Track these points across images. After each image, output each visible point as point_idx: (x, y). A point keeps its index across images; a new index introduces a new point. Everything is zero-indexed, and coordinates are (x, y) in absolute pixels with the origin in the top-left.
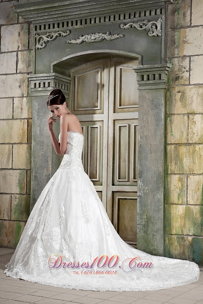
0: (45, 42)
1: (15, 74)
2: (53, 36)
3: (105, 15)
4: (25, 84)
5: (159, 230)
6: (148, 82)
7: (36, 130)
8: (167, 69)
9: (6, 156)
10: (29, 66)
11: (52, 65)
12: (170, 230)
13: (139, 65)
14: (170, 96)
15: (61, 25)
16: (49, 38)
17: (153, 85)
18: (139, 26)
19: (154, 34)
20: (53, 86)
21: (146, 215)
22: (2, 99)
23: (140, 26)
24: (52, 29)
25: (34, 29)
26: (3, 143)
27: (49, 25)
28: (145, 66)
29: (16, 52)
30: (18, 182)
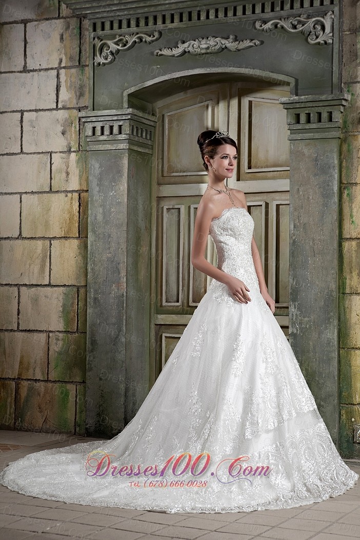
0: (112, 53)
1: (53, 109)
2: (127, 42)
3: (226, 5)
4: (73, 129)
5: (330, 396)
6: (308, 126)
7: (96, 213)
8: (344, 103)
9: (38, 261)
10: (81, 95)
11: (126, 94)
12: (350, 396)
13: (291, 96)
14: (349, 151)
15: (142, 23)
16: (121, 45)
17: (318, 132)
18: (291, 25)
19: (318, 40)
20: (128, 132)
21: (306, 369)
22: (29, 155)
23: (293, 25)
24: (125, 29)
25: (91, 29)
26: (32, 238)
27: (120, 22)
28: (303, 97)
29: (56, 71)
30: (61, 309)
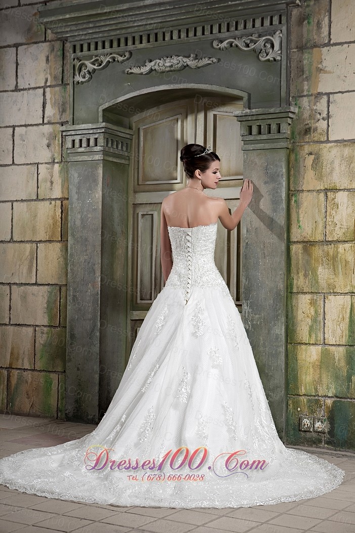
0: (89, 72)
1: (40, 124)
2: (102, 62)
3: (187, 27)
4: (57, 142)
5: (277, 387)
6: (259, 137)
7: (75, 218)
8: (291, 115)
9: (26, 263)
10: (64, 111)
11: (101, 109)
12: (297, 387)
13: (244, 109)
14: (296, 160)
15: (115, 44)
16: (96, 65)
17: (268, 143)
18: (244, 44)
19: (268, 57)
20: (103, 144)
22: (20, 166)
23: (246, 43)
24: (100, 50)
25: (71, 51)
26: (21, 241)
27: (96, 43)
28: (254, 110)
29: (42, 89)
30: (46, 305)
